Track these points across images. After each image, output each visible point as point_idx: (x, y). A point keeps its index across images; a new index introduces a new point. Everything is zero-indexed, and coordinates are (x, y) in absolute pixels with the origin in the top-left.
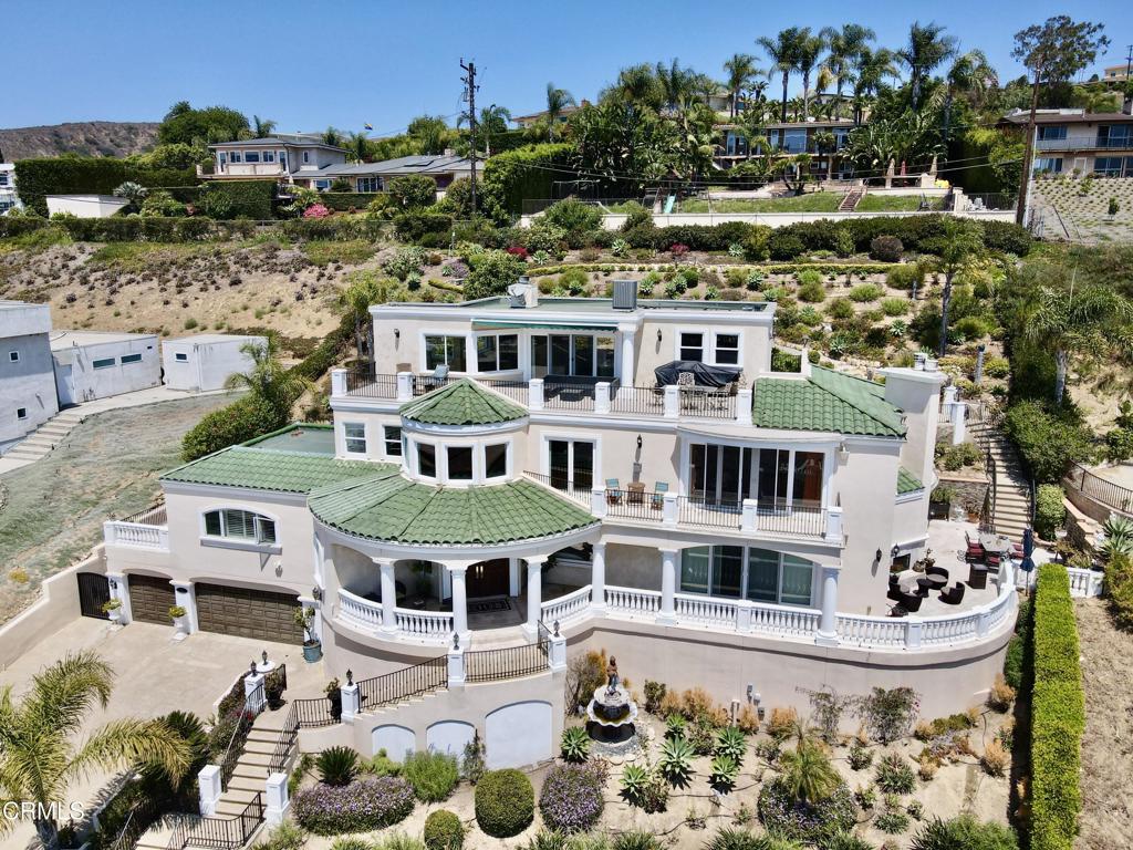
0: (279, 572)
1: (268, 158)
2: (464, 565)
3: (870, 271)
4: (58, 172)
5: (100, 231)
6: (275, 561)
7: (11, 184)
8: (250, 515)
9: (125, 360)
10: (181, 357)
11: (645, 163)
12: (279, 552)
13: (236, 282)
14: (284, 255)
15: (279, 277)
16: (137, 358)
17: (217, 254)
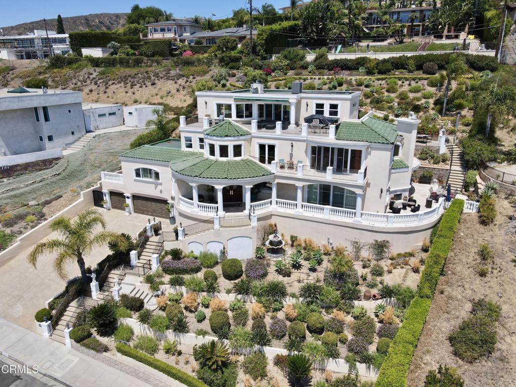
0: (161, 192)
1: (169, 30)
2: (221, 187)
3: (420, 79)
4: (85, 37)
5: (102, 63)
6: (160, 187)
7: (68, 43)
8: (150, 170)
9: (110, 114)
10: (130, 113)
11: (330, 30)
12: (161, 184)
13: (153, 84)
14: (173, 73)
15: (170, 82)
16: (114, 114)
17: (147, 72)
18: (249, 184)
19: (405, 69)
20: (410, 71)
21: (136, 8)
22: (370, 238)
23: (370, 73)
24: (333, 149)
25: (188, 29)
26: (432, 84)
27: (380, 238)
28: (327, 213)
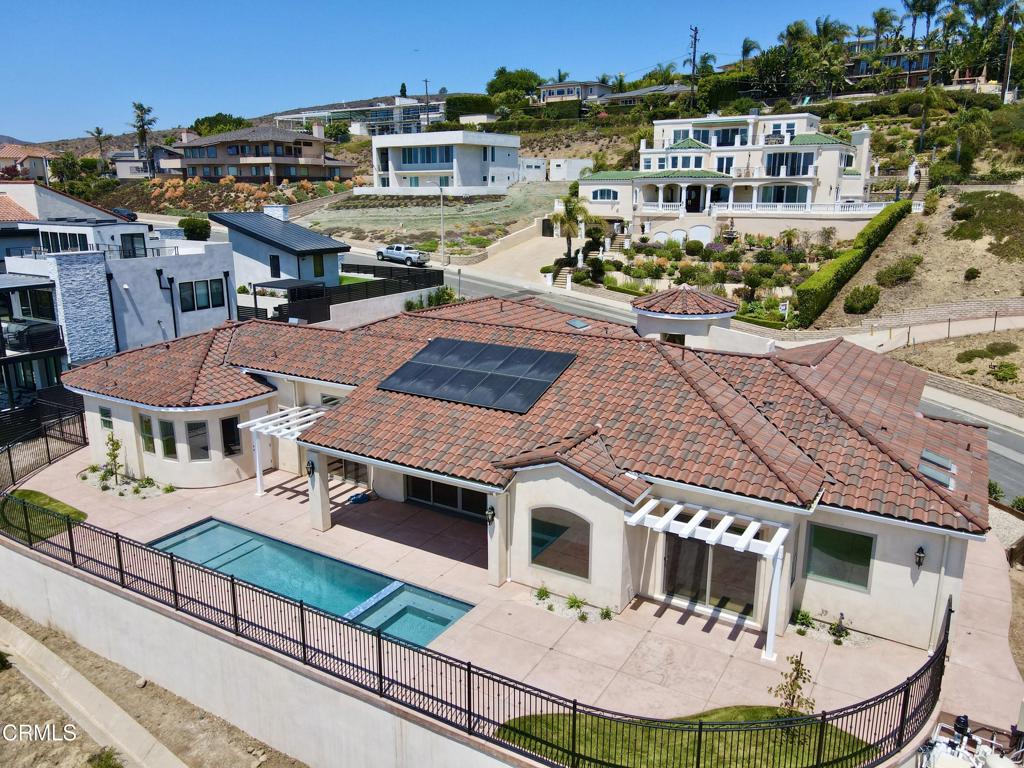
0: (617, 211)
1: (570, 92)
2: (686, 185)
4: (465, 103)
6: (616, 207)
7: (442, 111)
9: (536, 167)
10: (559, 166)
12: (618, 203)
13: (568, 146)
14: (590, 134)
15: (589, 143)
16: (539, 167)
17: (556, 135)
18: (710, 183)
19: (886, 113)
20: (893, 116)
21: (502, 72)
22: (819, 226)
23: (842, 119)
24: (787, 154)
25: (595, 90)
26: (916, 127)
27: (827, 225)
28: (780, 209)
